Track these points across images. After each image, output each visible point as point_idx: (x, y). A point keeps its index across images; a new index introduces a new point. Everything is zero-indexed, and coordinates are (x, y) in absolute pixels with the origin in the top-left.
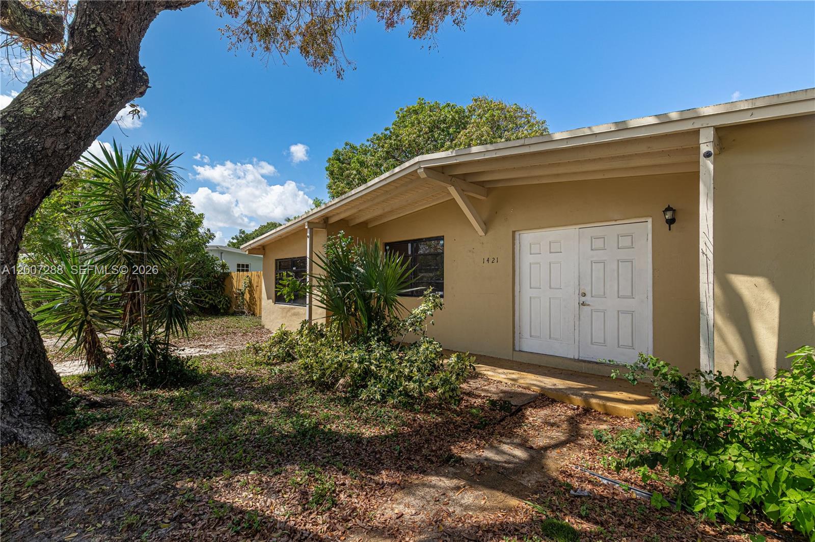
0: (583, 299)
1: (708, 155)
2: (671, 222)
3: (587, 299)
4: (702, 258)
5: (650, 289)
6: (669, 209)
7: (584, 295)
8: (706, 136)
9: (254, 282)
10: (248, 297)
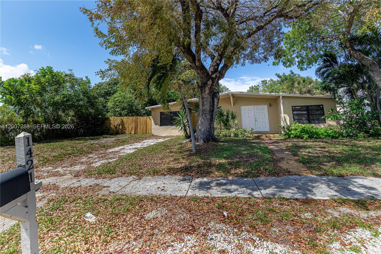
1: (281, 99)
2: (270, 106)
3: (257, 120)
4: (282, 112)
5: (268, 117)
6: (270, 104)
8: (281, 97)
9: (125, 121)
10: (121, 127)
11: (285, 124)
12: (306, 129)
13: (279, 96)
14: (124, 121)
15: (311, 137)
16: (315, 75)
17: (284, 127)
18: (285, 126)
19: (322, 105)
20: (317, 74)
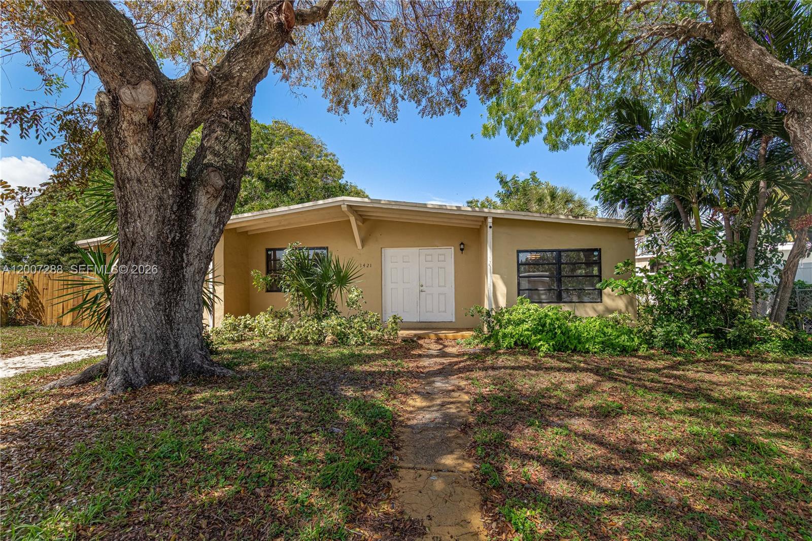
0: (421, 288)
1: (490, 227)
2: (462, 250)
3: (423, 288)
4: (488, 267)
5: (453, 282)
6: (462, 244)
7: (422, 286)
8: (490, 220)
9: (39, 284)
10: (25, 303)
11: (494, 307)
12: (548, 321)
13: (486, 218)
14: (36, 284)
15: (560, 348)
16: (587, 162)
17: (488, 314)
18: (492, 309)
19: (599, 250)
20: (594, 160)
